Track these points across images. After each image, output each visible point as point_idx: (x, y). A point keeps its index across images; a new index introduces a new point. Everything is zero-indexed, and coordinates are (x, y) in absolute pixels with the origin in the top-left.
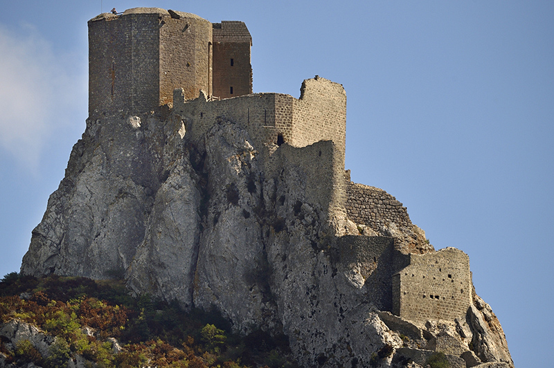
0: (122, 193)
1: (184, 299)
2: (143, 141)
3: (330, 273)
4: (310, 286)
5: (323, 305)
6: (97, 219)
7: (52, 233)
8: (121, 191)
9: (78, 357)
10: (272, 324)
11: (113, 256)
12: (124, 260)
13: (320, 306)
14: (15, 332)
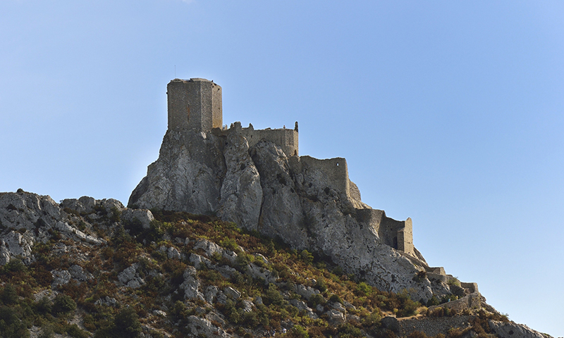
0: (201, 171)
1: (256, 230)
2: (208, 145)
3: (359, 227)
4: (345, 232)
5: (356, 243)
6: (190, 183)
7: (165, 188)
8: (200, 170)
9: (252, 264)
10: (316, 249)
11: (205, 203)
12: (211, 206)
13: (354, 244)
14: (208, 247)
